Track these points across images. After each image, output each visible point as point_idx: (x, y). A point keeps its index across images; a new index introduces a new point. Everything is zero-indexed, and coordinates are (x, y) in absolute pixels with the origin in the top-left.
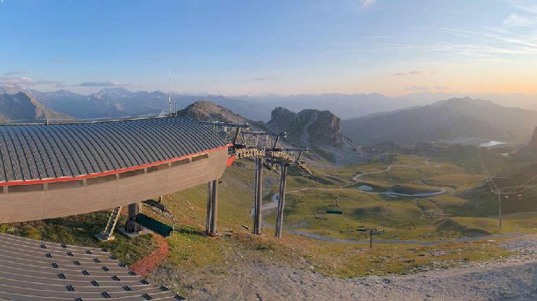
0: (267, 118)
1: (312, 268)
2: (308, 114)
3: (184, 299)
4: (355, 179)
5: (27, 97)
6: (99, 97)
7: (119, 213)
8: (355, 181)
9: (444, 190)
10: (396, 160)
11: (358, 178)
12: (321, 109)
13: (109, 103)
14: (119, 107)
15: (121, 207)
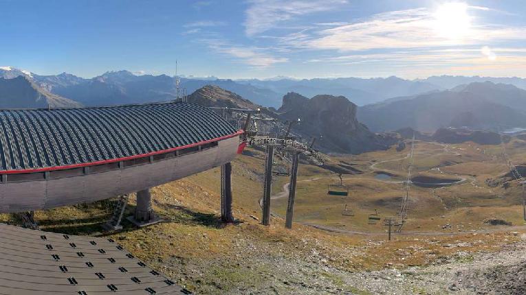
0: (278, 104)
1: (325, 261)
2: (322, 100)
3: (191, 293)
4: (372, 167)
5: (27, 81)
6: (102, 81)
8: (372, 170)
9: (464, 178)
11: (374, 167)
12: (336, 94)
13: (112, 87)
14: (122, 90)
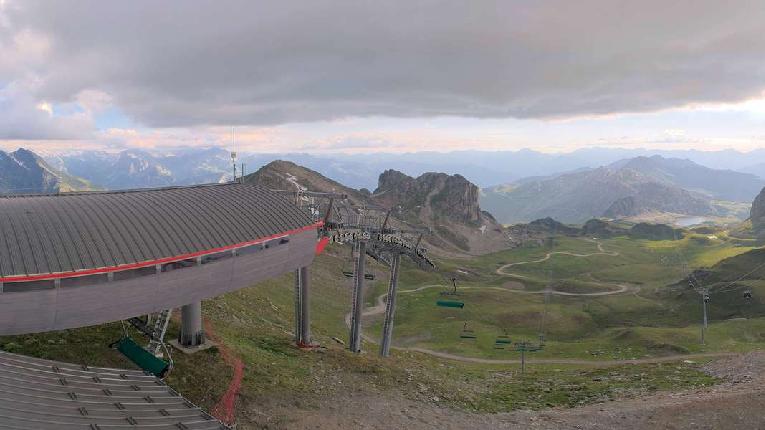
2: (432, 179)
4: (498, 271)
7: (168, 319)
8: (499, 275)
9: (624, 288)
10: (557, 245)
11: (502, 271)
12: (450, 172)
13: (147, 164)
14: (161, 169)
15: (171, 311)
